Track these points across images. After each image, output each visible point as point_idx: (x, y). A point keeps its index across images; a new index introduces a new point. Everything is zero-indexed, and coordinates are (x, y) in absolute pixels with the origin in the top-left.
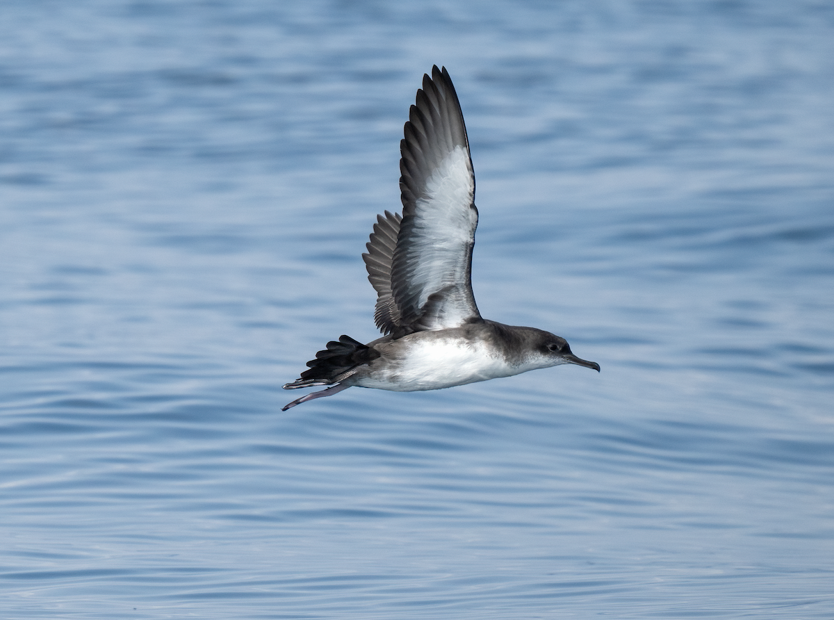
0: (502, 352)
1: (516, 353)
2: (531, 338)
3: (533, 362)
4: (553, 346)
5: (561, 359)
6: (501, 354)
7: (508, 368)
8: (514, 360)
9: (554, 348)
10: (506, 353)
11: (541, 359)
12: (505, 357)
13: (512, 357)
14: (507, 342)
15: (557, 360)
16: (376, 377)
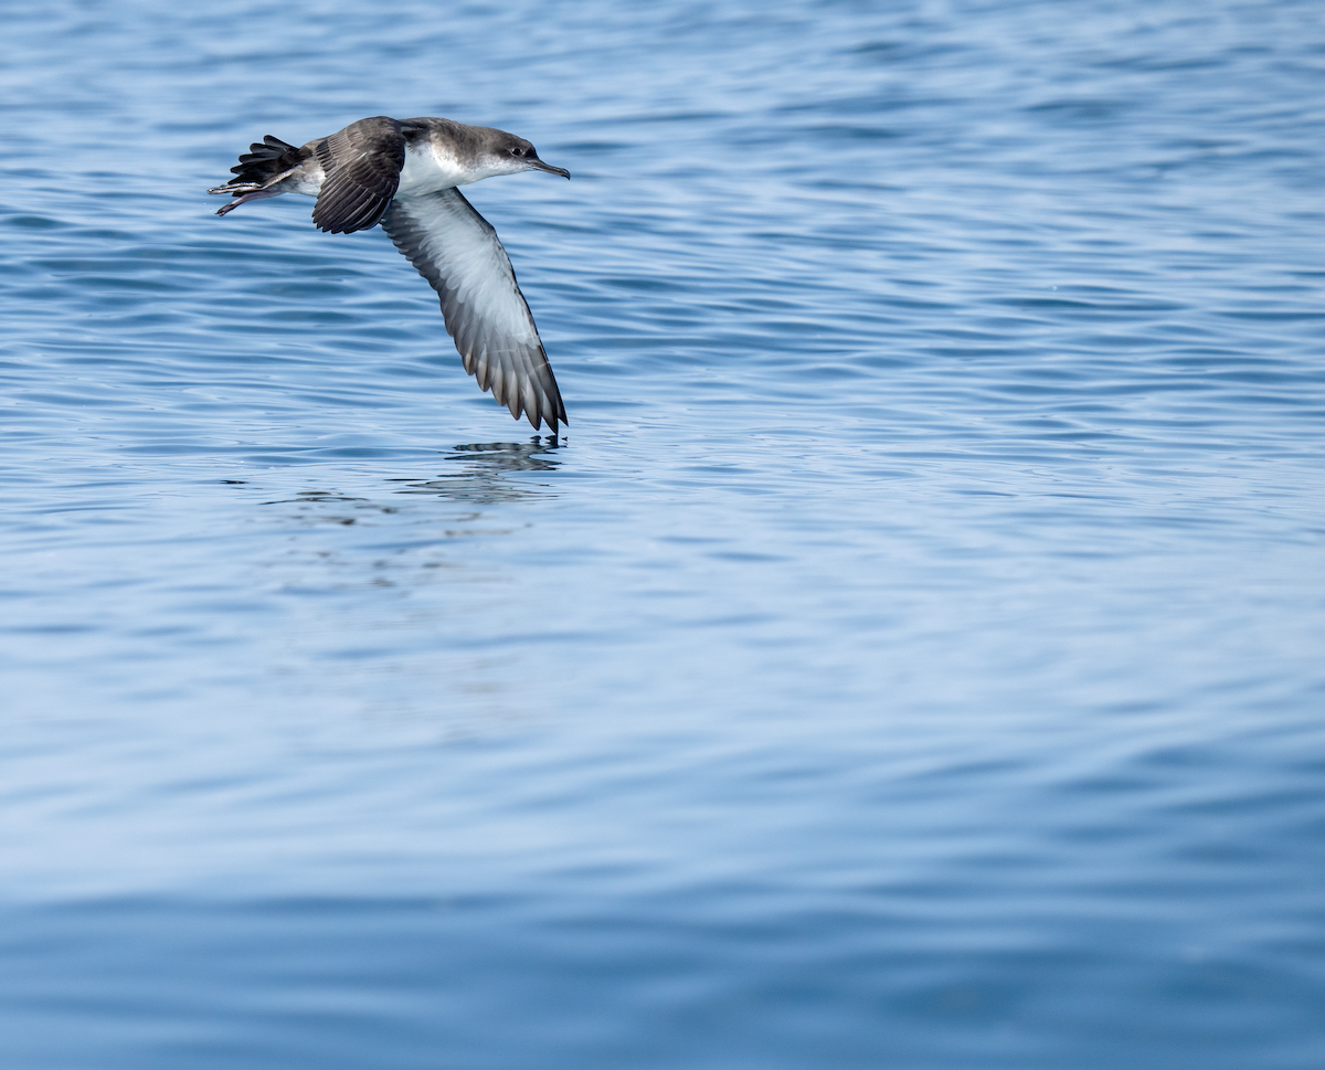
0: (453, 153)
1: (469, 155)
2: (489, 141)
3: (492, 167)
4: (517, 150)
5: (525, 165)
6: (452, 154)
7: (462, 171)
8: (467, 162)
9: (517, 152)
10: (458, 153)
11: (502, 164)
12: (456, 159)
13: (466, 159)
14: (458, 142)
15: (521, 166)
16: (311, 180)
